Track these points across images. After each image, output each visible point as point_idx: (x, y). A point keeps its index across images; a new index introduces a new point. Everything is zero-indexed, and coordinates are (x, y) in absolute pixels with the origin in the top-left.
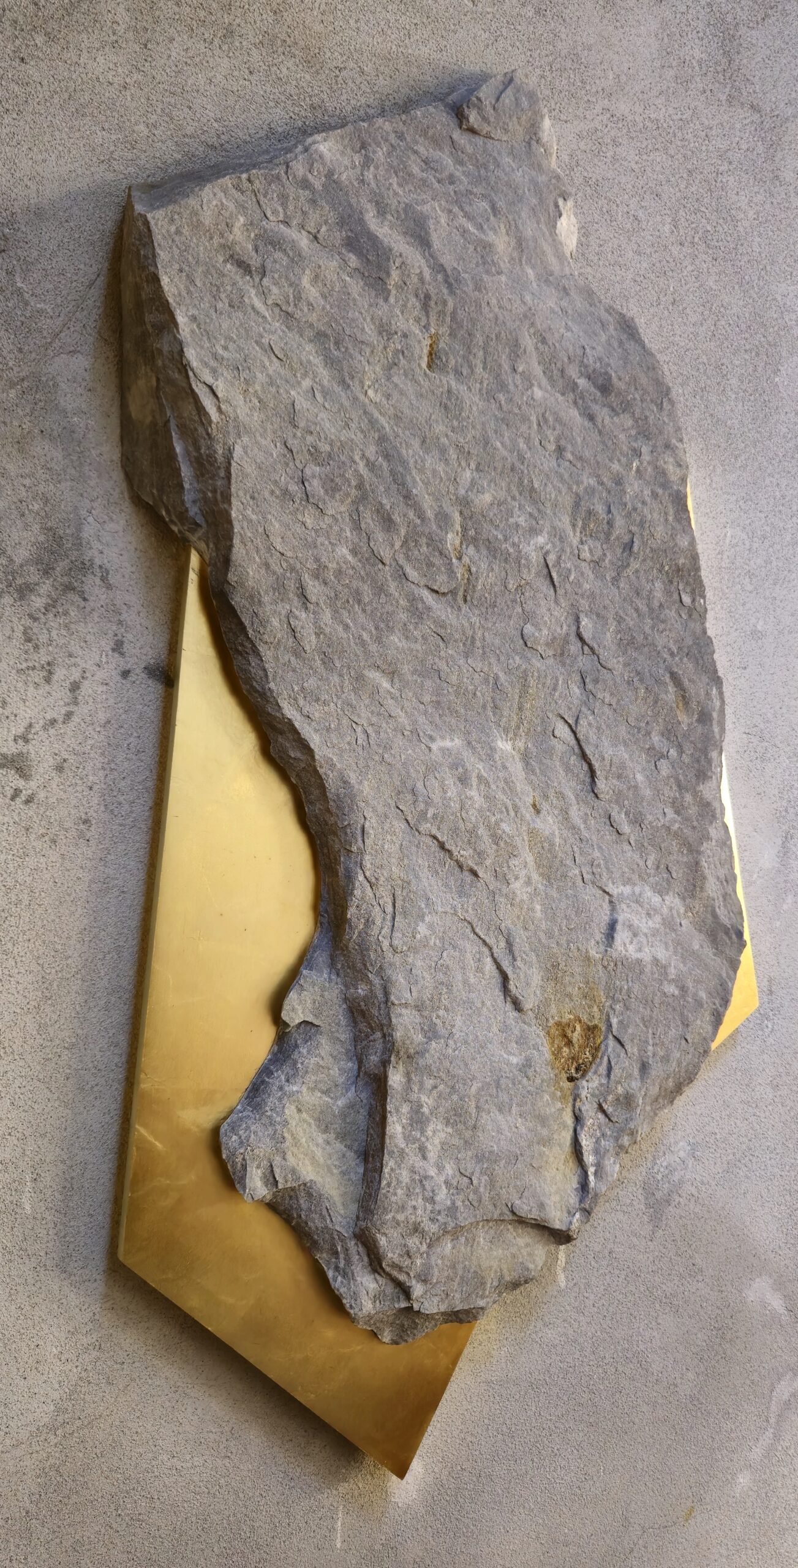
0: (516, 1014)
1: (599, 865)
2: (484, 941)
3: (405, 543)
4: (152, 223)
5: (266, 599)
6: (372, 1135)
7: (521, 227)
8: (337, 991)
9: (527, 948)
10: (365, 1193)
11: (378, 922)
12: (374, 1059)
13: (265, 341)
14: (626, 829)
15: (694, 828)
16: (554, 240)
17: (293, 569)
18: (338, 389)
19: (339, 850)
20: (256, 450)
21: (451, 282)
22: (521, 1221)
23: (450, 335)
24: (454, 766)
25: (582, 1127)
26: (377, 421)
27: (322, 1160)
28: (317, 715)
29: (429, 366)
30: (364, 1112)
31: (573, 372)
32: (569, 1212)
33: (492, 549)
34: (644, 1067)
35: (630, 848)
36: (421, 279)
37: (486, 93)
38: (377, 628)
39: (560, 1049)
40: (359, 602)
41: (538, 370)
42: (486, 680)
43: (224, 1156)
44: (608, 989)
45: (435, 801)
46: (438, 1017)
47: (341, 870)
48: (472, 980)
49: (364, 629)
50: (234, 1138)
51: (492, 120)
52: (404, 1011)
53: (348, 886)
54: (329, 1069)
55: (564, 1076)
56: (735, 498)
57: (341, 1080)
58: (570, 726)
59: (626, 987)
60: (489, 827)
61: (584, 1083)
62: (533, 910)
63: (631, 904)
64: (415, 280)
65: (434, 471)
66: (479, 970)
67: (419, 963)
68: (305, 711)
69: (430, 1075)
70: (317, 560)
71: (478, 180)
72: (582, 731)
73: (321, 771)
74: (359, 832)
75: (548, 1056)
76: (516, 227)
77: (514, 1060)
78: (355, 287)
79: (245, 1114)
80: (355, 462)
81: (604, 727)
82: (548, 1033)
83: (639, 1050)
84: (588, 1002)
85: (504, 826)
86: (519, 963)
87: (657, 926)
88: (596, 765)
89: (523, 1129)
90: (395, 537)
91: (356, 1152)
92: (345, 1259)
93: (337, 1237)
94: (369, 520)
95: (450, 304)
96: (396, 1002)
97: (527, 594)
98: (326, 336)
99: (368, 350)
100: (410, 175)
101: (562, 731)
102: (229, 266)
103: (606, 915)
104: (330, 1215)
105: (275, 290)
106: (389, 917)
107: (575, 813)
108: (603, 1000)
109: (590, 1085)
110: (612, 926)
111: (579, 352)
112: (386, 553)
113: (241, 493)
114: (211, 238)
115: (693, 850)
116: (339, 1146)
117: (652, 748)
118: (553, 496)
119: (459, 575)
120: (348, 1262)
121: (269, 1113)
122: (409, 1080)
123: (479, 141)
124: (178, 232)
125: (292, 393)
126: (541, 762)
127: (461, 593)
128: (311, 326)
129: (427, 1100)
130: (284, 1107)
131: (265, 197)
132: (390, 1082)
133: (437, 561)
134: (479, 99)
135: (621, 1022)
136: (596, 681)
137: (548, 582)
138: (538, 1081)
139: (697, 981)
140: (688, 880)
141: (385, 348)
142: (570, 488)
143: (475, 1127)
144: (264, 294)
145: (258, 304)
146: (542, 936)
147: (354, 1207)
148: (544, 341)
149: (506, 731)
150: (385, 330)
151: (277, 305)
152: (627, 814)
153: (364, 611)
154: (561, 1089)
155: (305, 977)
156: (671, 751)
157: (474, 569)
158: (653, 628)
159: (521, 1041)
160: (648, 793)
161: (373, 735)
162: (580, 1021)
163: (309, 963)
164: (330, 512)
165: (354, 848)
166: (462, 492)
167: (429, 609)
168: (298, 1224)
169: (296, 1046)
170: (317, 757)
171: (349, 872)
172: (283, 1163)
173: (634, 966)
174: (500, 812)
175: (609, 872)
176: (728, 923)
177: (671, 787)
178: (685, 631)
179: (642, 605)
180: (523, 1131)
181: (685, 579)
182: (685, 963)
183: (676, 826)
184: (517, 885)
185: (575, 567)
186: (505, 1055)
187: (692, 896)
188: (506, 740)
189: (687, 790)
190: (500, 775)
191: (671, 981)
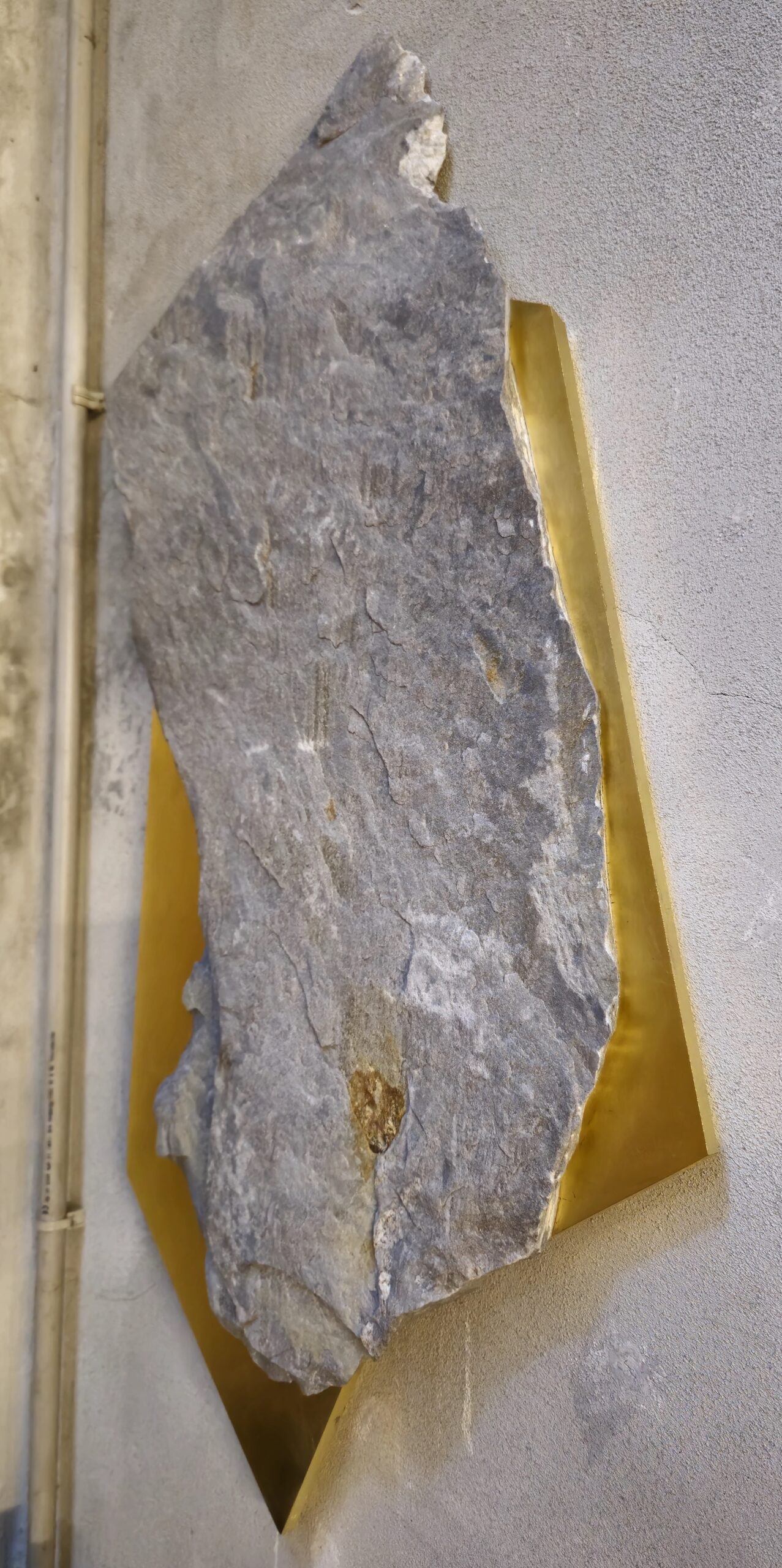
2: (289, 958)
3: (230, 567)
11: (212, 924)
14: (429, 840)
18: (194, 454)
21: (267, 308)
23: (265, 357)
26: (214, 467)
29: (253, 396)
31: (371, 322)
33: (290, 546)
34: (446, 1167)
35: (436, 865)
36: (246, 323)
39: (362, 1106)
42: (289, 681)
44: (405, 1046)
45: (246, 807)
46: (252, 1030)
55: (366, 1142)
58: (363, 718)
59: (423, 1048)
60: (284, 834)
67: (237, 970)
72: (372, 722)
73: (183, 782)
78: (207, 362)
81: (396, 715)
82: (349, 1082)
84: (385, 1055)
85: (296, 833)
86: (315, 988)
89: (316, 1184)
90: (223, 565)
94: (207, 556)
95: (263, 330)
96: (222, 1005)
97: (320, 582)
98: (189, 415)
101: (357, 724)
103: (406, 948)
106: (220, 919)
107: (372, 819)
108: (402, 1059)
110: (408, 964)
114: (136, 385)
117: (457, 735)
119: (265, 582)
126: (339, 762)
127: (269, 599)
128: (181, 412)
132: (215, 1083)
133: (250, 575)
135: (419, 1094)
136: (385, 661)
137: (335, 564)
140: (517, 916)
142: (358, 451)
149: (307, 731)
152: (428, 820)
154: (362, 1157)
156: (483, 735)
157: (274, 573)
159: (322, 1081)
162: (380, 1078)
164: (185, 559)
166: (269, 501)
167: (247, 621)
173: (431, 1022)
174: (294, 818)
175: (407, 894)
176: (580, 991)
177: (481, 785)
178: (506, 571)
179: (441, 555)
180: (317, 1187)
181: (503, 502)
182: (504, 1037)
183: (489, 839)
184: (312, 899)
185: (361, 537)
186: (303, 1092)
187: (523, 941)
188: (308, 741)
189: (505, 788)
190: (298, 778)
191: (478, 1056)
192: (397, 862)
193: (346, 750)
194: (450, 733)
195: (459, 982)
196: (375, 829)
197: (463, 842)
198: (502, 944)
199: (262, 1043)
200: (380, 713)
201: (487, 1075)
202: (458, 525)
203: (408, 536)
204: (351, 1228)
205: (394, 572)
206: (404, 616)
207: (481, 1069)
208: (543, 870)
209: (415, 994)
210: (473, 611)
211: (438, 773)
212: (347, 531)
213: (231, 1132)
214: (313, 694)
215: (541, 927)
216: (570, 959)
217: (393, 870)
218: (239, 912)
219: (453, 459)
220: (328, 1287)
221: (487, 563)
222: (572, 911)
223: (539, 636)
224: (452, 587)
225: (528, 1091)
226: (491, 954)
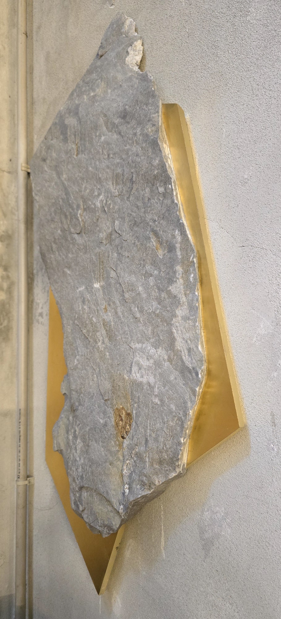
0: (103, 401)
1: (127, 334)
2: (93, 368)
9: (105, 372)
11: (68, 358)
14: (138, 315)
15: (168, 311)
21: (81, 121)
23: (80, 140)
24: (82, 297)
25: (125, 463)
26: (65, 184)
29: (77, 155)
33: (89, 209)
35: (141, 324)
39: (119, 422)
44: (132, 395)
55: (120, 435)
58: (115, 271)
60: (90, 320)
62: (106, 355)
63: (140, 353)
66: (93, 380)
67: (76, 375)
72: (118, 272)
77: (101, 421)
82: (114, 413)
84: (125, 400)
85: (94, 319)
86: (102, 378)
94: (63, 218)
95: (80, 129)
97: (100, 221)
101: (113, 274)
103: (131, 358)
107: (119, 310)
108: (131, 401)
110: (132, 364)
122: (73, 420)
126: (108, 290)
127: (83, 231)
133: (77, 222)
136: (122, 248)
137: (104, 213)
138: (109, 434)
140: (168, 340)
142: (111, 169)
149: (97, 279)
152: (138, 308)
154: (119, 441)
155: (65, 377)
156: (155, 272)
157: (84, 220)
159: (105, 413)
161: (66, 291)
162: (124, 410)
166: (82, 193)
167: (76, 240)
173: (139, 385)
174: (93, 313)
175: (132, 337)
176: (190, 366)
177: (155, 291)
178: (162, 206)
179: (140, 204)
180: (103, 454)
181: (160, 180)
182: (164, 387)
183: (158, 311)
184: (100, 344)
185: (113, 201)
186: (99, 419)
187: (171, 350)
188: (97, 283)
189: (163, 291)
190: (94, 298)
191: (156, 396)
192: (128, 325)
193: (110, 285)
194: (144, 272)
195: (149, 368)
196: (120, 314)
197: (150, 314)
198: (164, 352)
199: (85, 401)
200: (121, 268)
201: (159, 403)
202: (145, 191)
203: (128, 198)
204: (115, 469)
205: (124, 213)
206: (128, 229)
207: (157, 401)
208: (177, 321)
209: (134, 375)
210: (151, 224)
211: (140, 289)
212: (108, 200)
213: (75, 437)
214: (98, 265)
215: (176, 343)
216: (187, 354)
217: (127, 329)
218: (76, 352)
219: (142, 166)
220: (107, 492)
221: (155, 204)
222: (187, 336)
223: (173, 230)
224: (144, 215)
225: (173, 407)
226: (160, 356)
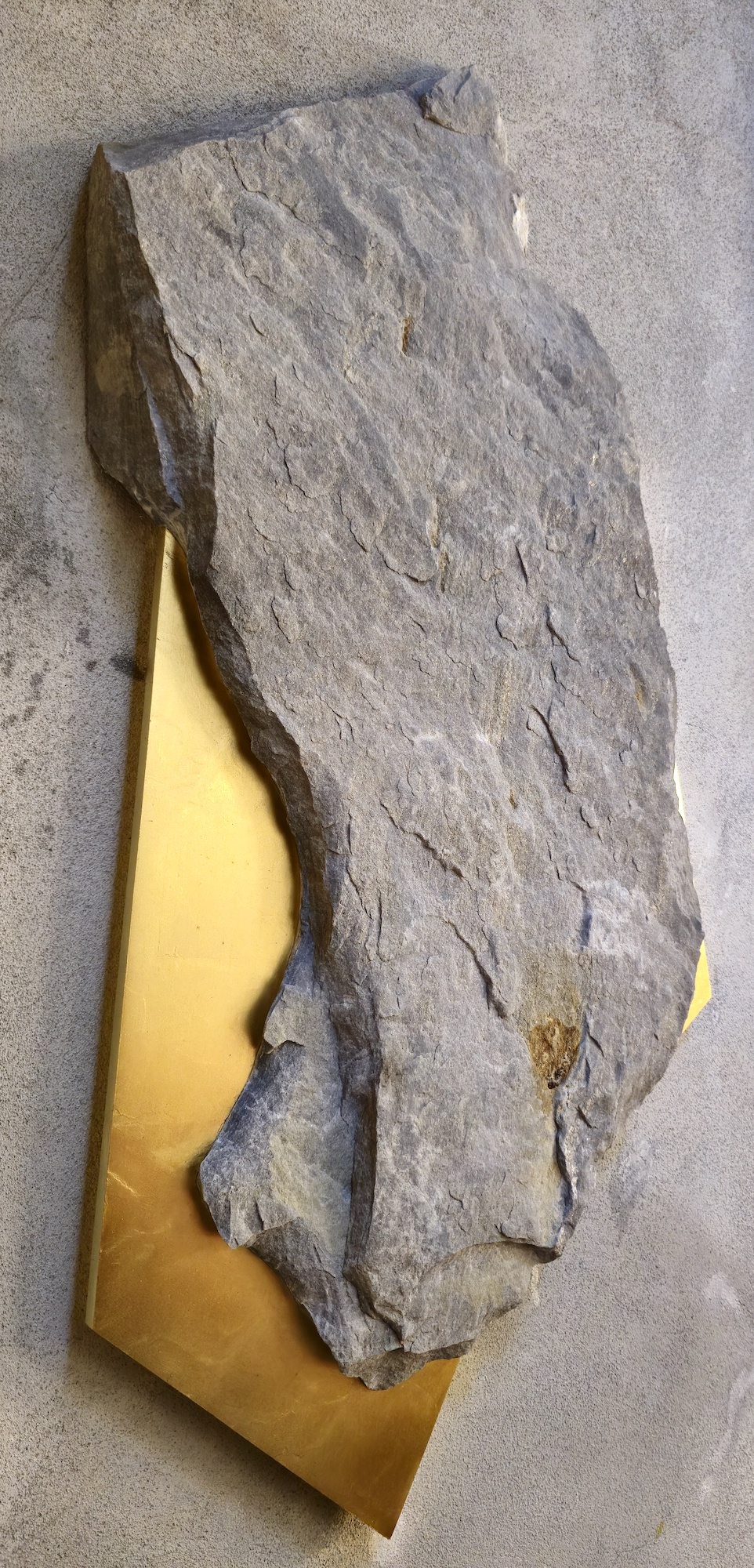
0: (499, 1021)
1: (572, 860)
2: (468, 944)
3: (385, 529)
4: (131, 182)
5: (249, 585)
6: (359, 1161)
7: (482, 217)
8: (321, 1006)
9: (509, 950)
10: (354, 1226)
11: (365, 930)
12: (361, 1078)
13: (246, 314)
14: (595, 822)
15: (655, 819)
16: (511, 234)
17: (276, 554)
18: (318, 368)
19: (324, 852)
20: (238, 428)
21: (424, 266)
22: (508, 1242)
23: (424, 319)
24: (437, 760)
25: (564, 1136)
26: (356, 402)
27: (308, 1194)
28: (301, 708)
29: (405, 350)
30: (349, 1137)
31: (536, 363)
32: (554, 1228)
33: (468, 537)
34: (619, 1068)
35: (599, 841)
36: (396, 261)
37: (445, 84)
38: (359, 617)
39: (540, 1055)
40: (342, 589)
41: (504, 360)
42: (465, 672)
43: (206, 1199)
44: (584, 989)
45: (419, 797)
46: (425, 1028)
47: (326, 875)
48: (457, 987)
49: (346, 617)
50: (216, 1177)
51: (453, 111)
52: (392, 1025)
53: (333, 891)
54: (313, 1092)
55: (546, 1083)
56: (671, 494)
57: (326, 1103)
58: (542, 718)
59: (601, 986)
60: (471, 824)
61: (565, 1089)
62: (513, 909)
63: (603, 899)
64: (390, 261)
65: (412, 457)
66: (463, 975)
67: (406, 971)
68: (289, 705)
69: (420, 1092)
70: (300, 545)
71: (443, 169)
72: (554, 722)
73: (305, 768)
74: (344, 833)
75: (530, 1063)
76: (479, 217)
77: (499, 1070)
78: (333, 264)
79: (226, 1148)
80: (335, 443)
81: (574, 719)
82: (529, 1039)
83: (614, 1051)
84: (566, 1003)
85: (485, 821)
86: (501, 966)
87: (627, 921)
88: (568, 757)
89: (509, 1143)
90: (376, 524)
91: (343, 1182)
92: (333, 1303)
93: (325, 1279)
94: (350, 504)
95: (424, 289)
96: (384, 1015)
97: (500, 584)
98: (305, 312)
99: (347, 331)
100: (379, 157)
101: (536, 723)
102: (208, 234)
103: (580, 911)
104: (318, 1255)
105: (255, 262)
106: (375, 923)
107: (549, 807)
108: (580, 1000)
109: (571, 1090)
110: (586, 923)
111: (541, 344)
112: (367, 541)
113: (224, 472)
114: (190, 203)
115: (655, 842)
116: (325, 1176)
117: (617, 740)
118: (523, 485)
119: (437, 563)
120: (337, 1305)
121: (252, 1146)
122: (399, 1099)
123: (441, 131)
124: (157, 194)
125: (274, 369)
126: (517, 755)
127: (439, 582)
128: (291, 301)
129: (416, 1120)
130: (268, 1138)
131: (243, 166)
132: (380, 1103)
133: (417, 549)
134: (440, 90)
135: (597, 1023)
136: (566, 673)
137: (519, 572)
138: (522, 1090)
139: (664, 976)
140: (652, 873)
141: (363, 329)
142: (537, 478)
143: (464, 1145)
144: (243, 265)
145: (237, 274)
146: (523, 936)
147: (342, 1243)
148: (509, 331)
149: (484, 723)
150: (362, 310)
151: (257, 277)
152: (596, 807)
153: (346, 599)
154: (543, 1097)
155: (288, 992)
156: (633, 742)
157: (451, 558)
158: (614, 619)
159: (505, 1048)
160: (613, 784)
161: (356, 728)
162: (559, 1024)
163: (291, 976)
164: (313, 495)
165: (340, 850)
166: (439, 479)
167: (409, 598)
168: (283, 1267)
169: (279, 1069)
170: (302, 753)
171: (334, 876)
172: (269, 1200)
173: (608, 963)
174: (481, 807)
175: (582, 867)
176: (688, 915)
177: (635, 779)
178: (642, 623)
179: (604, 596)
180: (511, 1145)
181: (641, 571)
182: (652, 958)
183: (640, 819)
184: (498, 884)
185: (544, 557)
186: (491, 1066)
187: (655, 889)
188: (484, 733)
189: (649, 782)
190: (480, 768)
192: (573, 842)
193: (524, 744)
194: (612, 738)
196: (553, 816)
197: (623, 822)
200: (561, 716)
202: (613, 577)
203: (580, 571)
204: (540, 1161)
205: (571, 598)
206: (580, 639)
210: (626, 647)
211: (607, 769)
212: (533, 548)
214: (493, 689)
215: (668, 877)
216: (682, 895)
221: (632, 613)
223: (663, 676)
224: (613, 624)
